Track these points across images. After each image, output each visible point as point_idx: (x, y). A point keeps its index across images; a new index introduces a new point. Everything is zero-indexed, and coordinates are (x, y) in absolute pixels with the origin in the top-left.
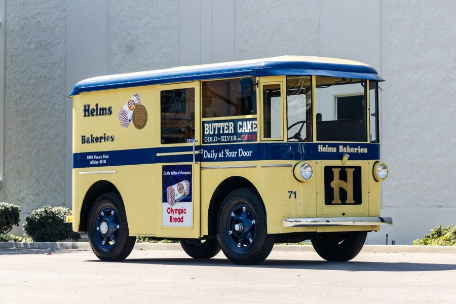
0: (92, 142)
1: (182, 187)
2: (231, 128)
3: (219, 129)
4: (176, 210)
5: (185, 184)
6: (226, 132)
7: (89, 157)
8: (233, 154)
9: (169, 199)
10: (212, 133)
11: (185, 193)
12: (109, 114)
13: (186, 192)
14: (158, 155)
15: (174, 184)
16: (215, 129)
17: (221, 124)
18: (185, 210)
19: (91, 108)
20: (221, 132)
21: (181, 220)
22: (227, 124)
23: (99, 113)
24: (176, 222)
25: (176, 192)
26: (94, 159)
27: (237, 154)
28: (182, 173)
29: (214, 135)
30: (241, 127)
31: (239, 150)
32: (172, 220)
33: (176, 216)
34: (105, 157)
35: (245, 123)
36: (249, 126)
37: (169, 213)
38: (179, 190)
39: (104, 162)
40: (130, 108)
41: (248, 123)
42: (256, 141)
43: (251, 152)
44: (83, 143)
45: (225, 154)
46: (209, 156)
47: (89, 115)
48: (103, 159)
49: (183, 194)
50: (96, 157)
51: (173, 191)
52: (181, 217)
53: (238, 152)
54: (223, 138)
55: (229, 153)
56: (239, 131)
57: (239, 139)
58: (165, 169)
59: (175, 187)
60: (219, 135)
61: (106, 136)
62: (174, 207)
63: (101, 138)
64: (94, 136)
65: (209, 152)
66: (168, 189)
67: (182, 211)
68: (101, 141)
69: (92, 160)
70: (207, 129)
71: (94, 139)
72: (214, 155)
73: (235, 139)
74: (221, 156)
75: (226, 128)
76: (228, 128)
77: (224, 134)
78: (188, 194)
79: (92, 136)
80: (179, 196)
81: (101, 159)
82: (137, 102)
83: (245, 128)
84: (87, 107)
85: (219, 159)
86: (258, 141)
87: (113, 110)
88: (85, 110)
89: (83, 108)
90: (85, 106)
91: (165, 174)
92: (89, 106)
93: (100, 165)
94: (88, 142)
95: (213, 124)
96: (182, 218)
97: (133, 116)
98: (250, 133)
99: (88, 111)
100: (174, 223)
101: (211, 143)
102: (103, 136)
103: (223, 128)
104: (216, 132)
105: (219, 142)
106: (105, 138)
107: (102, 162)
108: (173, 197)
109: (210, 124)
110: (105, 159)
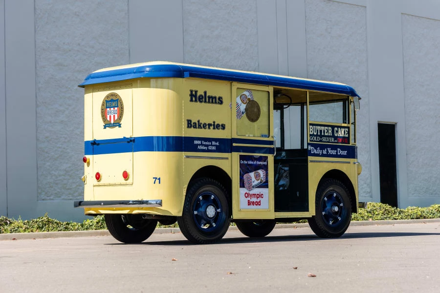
0: (199, 127)
1: (259, 175)
2: (330, 131)
3: (321, 131)
4: (254, 194)
5: (261, 172)
6: (326, 134)
7: (196, 142)
8: (334, 152)
9: (246, 185)
10: (315, 134)
11: (261, 180)
12: (219, 103)
13: (263, 179)
14: (234, 144)
15: (251, 172)
16: (318, 131)
17: (323, 128)
18: (262, 194)
19: (198, 94)
20: (323, 134)
21: (258, 204)
22: (327, 128)
23: (207, 100)
24: (253, 205)
25: (253, 179)
26: (202, 144)
27: (337, 152)
28: (258, 163)
29: (317, 135)
30: (337, 132)
31: (338, 149)
32: (249, 203)
33: (254, 200)
34: (214, 143)
35: (339, 129)
36: (343, 132)
37: (246, 197)
38: (256, 177)
39: (214, 148)
40: (243, 101)
41: (342, 129)
42: (349, 144)
43: (346, 152)
44: (188, 127)
45: (327, 152)
46: (315, 151)
47: (196, 101)
48: (212, 145)
49: (260, 181)
50: (204, 143)
51: (250, 178)
52: (258, 201)
53: (337, 151)
54: (324, 139)
55: (331, 152)
56: (336, 135)
57: (336, 141)
58: (242, 158)
59: (252, 174)
60: (321, 136)
61: (216, 124)
62: (251, 192)
63: (210, 125)
64: (202, 122)
65: (316, 149)
66: (245, 176)
67: (260, 196)
68: (209, 128)
69: (200, 145)
70: (312, 130)
71: (202, 125)
72: (319, 151)
73: (333, 140)
74: (325, 152)
75: (326, 131)
76: (328, 132)
77: (324, 136)
78: (264, 181)
79: (199, 121)
80: (256, 182)
81: (210, 145)
82: (249, 97)
83: (340, 133)
84: (194, 93)
85: (323, 155)
86: (350, 145)
87: (224, 100)
88: (191, 95)
89: (190, 93)
90: (191, 91)
91: (242, 162)
92: (196, 92)
93: (208, 151)
94: (195, 127)
95: (316, 127)
96: (260, 202)
97: (246, 109)
98: (344, 138)
99: (195, 96)
100: (252, 207)
101: (315, 141)
102: (213, 124)
103: (324, 131)
104: (319, 134)
105: (321, 141)
106: (214, 125)
107: (210, 148)
108: (250, 183)
109: (314, 127)
110: (213, 146)
